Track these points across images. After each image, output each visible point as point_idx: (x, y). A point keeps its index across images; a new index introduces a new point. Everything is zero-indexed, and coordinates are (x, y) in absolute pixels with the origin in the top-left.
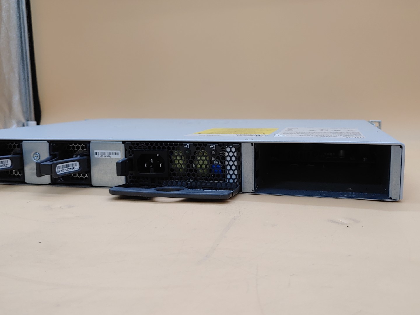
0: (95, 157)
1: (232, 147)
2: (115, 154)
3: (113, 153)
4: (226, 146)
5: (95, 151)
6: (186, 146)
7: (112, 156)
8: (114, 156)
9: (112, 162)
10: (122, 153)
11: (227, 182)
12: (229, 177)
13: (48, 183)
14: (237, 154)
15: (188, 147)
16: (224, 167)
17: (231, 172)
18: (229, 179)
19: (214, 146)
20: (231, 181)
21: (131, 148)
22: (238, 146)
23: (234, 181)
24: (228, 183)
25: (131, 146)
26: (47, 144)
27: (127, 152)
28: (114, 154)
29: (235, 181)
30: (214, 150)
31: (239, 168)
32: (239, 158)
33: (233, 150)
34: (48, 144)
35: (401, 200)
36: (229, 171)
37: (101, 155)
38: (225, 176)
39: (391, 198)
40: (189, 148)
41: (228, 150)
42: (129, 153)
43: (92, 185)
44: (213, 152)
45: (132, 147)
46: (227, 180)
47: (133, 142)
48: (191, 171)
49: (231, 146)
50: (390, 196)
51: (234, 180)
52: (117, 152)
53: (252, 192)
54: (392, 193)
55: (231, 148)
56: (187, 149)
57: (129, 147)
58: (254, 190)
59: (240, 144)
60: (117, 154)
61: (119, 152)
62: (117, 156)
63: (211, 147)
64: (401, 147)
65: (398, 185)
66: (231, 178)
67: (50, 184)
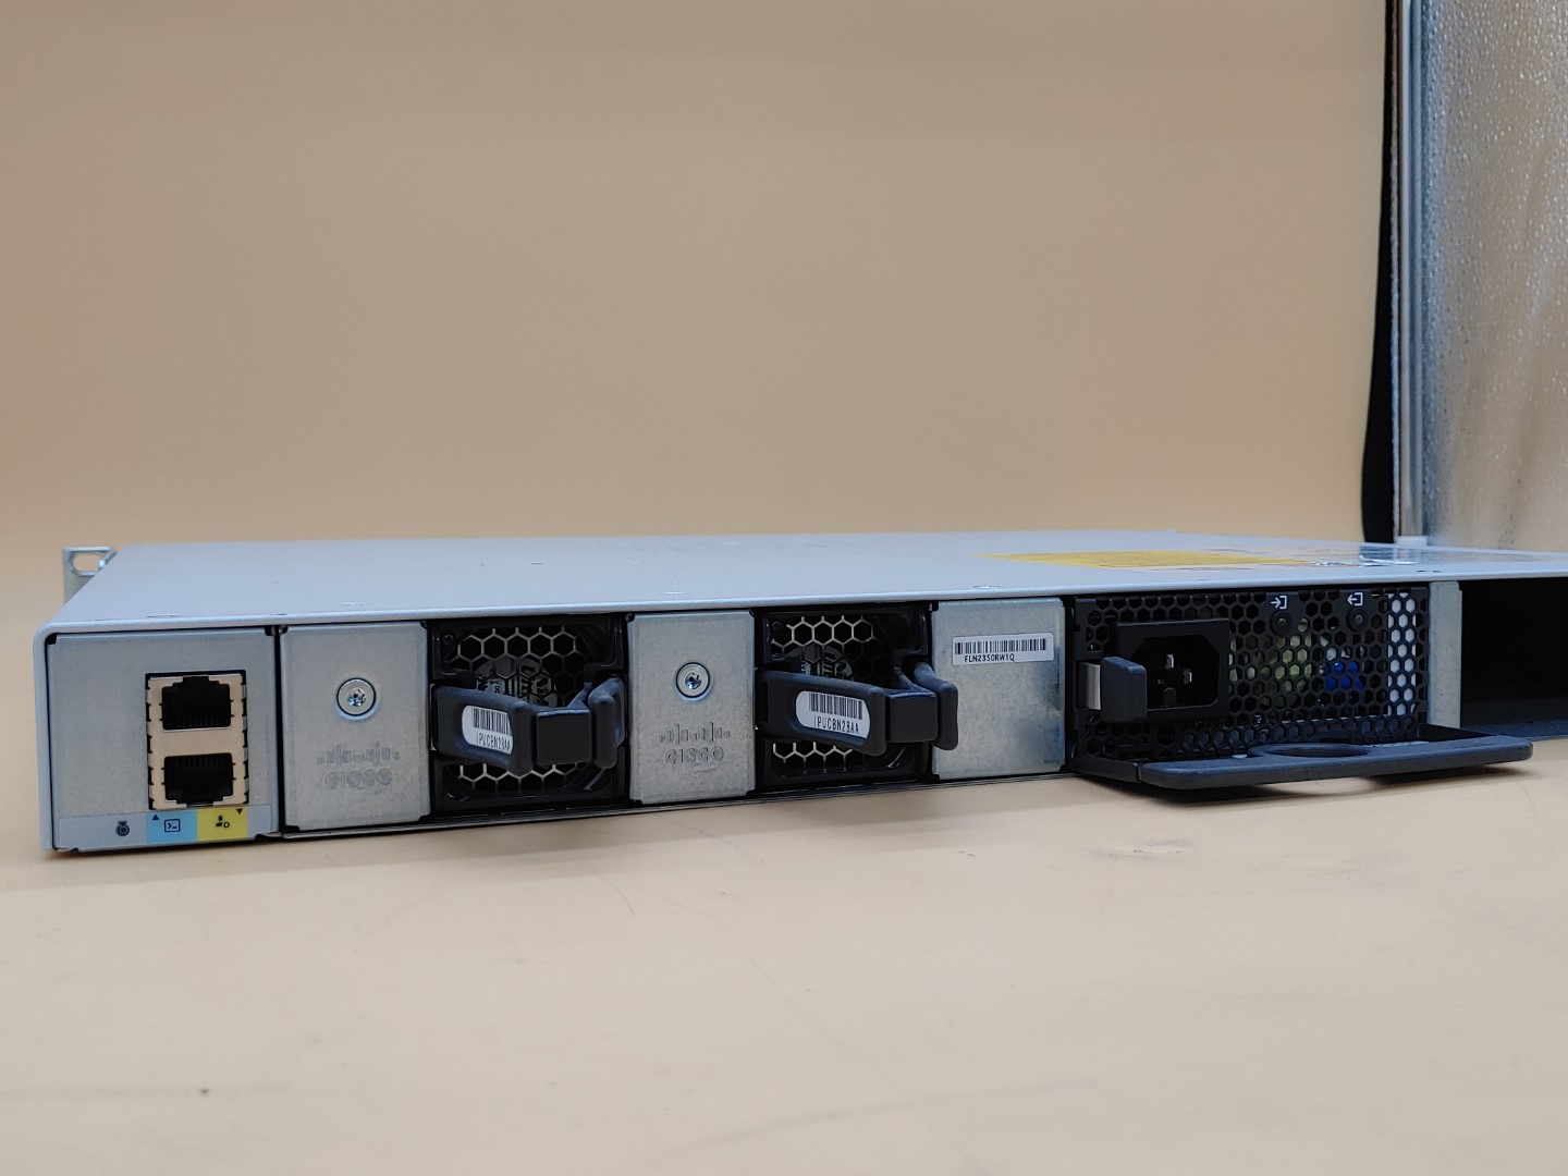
0: (954, 662)
1: (1407, 599)
2: (1033, 645)
3: (1024, 642)
4: (1390, 596)
5: (956, 640)
6: (1279, 602)
7: (1020, 656)
8: (1027, 652)
9: (1017, 676)
10: (1058, 640)
11: (1390, 713)
12: (1394, 697)
13: (742, 794)
14: (1419, 621)
15: (1282, 605)
16: (1384, 665)
17: (1401, 681)
18: (1394, 706)
19: (1359, 596)
20: (1401, 710)
21: (1093, 618)
22: (1421, 593)
23: (1408, 710)
24: (1390, 718)
25: (1094, 612)
26: (748, 624)
27: (1080, 635)
28: (1028, 645)
29: (1412, 710)
30: (1359, 611)
33: (1410, 606)
34: (753, 621)
36: (1395, 677)
37: (976, 654)
38: (1383, 695)
40: (1285, 607)
41: (1396, 606)
42: (1086, 638)
43: (938, 776)
44: (1358, 616)
45: (1099, 614)
46: (1389, 709)
47: (1103, 598)
49: (1403, 595)
51: (1408, 705)
52: (1039, 637)
55: (1403, 602)
56: (1278, 613)
57: (1089, 615)
59: (1426, 584)
60: (1040, 645)
62: (1039, 655)
63: (1350, 600)
66: (1401, 700)
67: (749, 796)
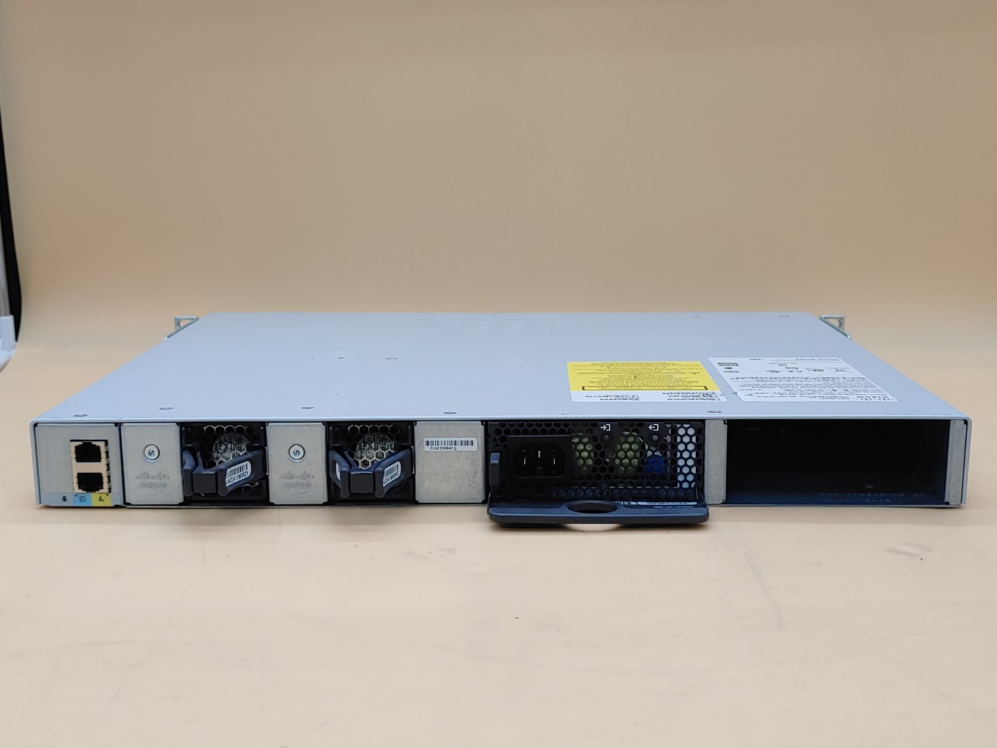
0: (426, 450)
1: (689, 428)
2: (467, 443)
3: (461, 442)
4: (678, 426)
5: (426, 439)
6: (605, 427)
7: (459, 448)
8: (464, 446)
9: (458, 457)
10: (480, 442)
11: (678, 486)
12: (681, 478)
13: (321, 503)
14: (697, 440)
15: (608, 428)
16: (674, 461)
17: (686, 470)
18: (681, 483)
19: (657, 426)
20: (685, 485)
21: (498, 432)
22: (699, 425)
23: (690, 485)
24: (679, 489)
25: (498, 429)
26: (322, 429)
27: (491, 440)
28: (463, 443)
29: (693, 485)
30: (656, 433)
31: (700, 462)
32: (700, 447)
33: (691, 431)
34: (324, 427)
35: (962, 505)
36: (681, 468)
37: (437, 446)
38: (674, 477)
39: (948, 503)
40: (609, 430)
41: (681, 432)
42: (495, 442)
43: (417, 501)
44: (655, 437)
45: (501, 430)
46: (678, 484)
47: (502, 423)
48: (603, 469)
49: (686, 426)
50: (946, 500)
51: (690, 483)
52: (470, 439)
53: (722, 503)
54: (951, 494)
55: (686, 429)
56: (605, 432)
57: (496, 431)
58: (725, 499)
59: (703, 421)
60: (470, 443)
61: (475, 440)
62: (469, 448)
63: (650, 427)
64: (966, 422)
65: (959, 481)
66: (685, 480)
67: (325, 504)
